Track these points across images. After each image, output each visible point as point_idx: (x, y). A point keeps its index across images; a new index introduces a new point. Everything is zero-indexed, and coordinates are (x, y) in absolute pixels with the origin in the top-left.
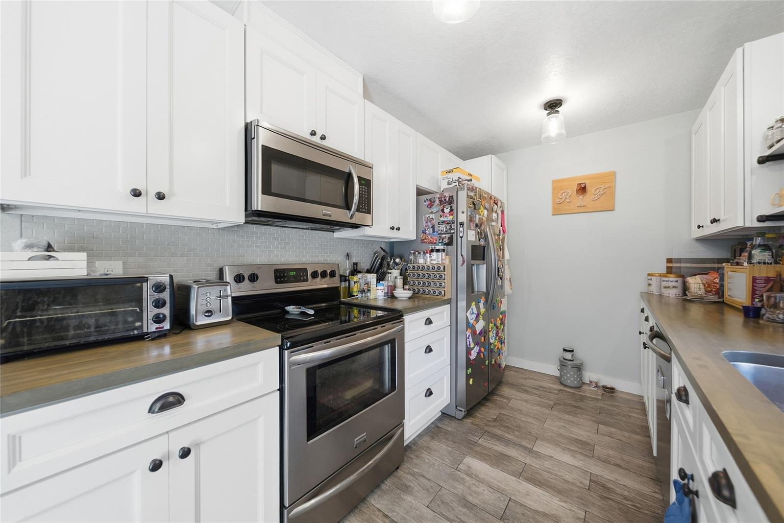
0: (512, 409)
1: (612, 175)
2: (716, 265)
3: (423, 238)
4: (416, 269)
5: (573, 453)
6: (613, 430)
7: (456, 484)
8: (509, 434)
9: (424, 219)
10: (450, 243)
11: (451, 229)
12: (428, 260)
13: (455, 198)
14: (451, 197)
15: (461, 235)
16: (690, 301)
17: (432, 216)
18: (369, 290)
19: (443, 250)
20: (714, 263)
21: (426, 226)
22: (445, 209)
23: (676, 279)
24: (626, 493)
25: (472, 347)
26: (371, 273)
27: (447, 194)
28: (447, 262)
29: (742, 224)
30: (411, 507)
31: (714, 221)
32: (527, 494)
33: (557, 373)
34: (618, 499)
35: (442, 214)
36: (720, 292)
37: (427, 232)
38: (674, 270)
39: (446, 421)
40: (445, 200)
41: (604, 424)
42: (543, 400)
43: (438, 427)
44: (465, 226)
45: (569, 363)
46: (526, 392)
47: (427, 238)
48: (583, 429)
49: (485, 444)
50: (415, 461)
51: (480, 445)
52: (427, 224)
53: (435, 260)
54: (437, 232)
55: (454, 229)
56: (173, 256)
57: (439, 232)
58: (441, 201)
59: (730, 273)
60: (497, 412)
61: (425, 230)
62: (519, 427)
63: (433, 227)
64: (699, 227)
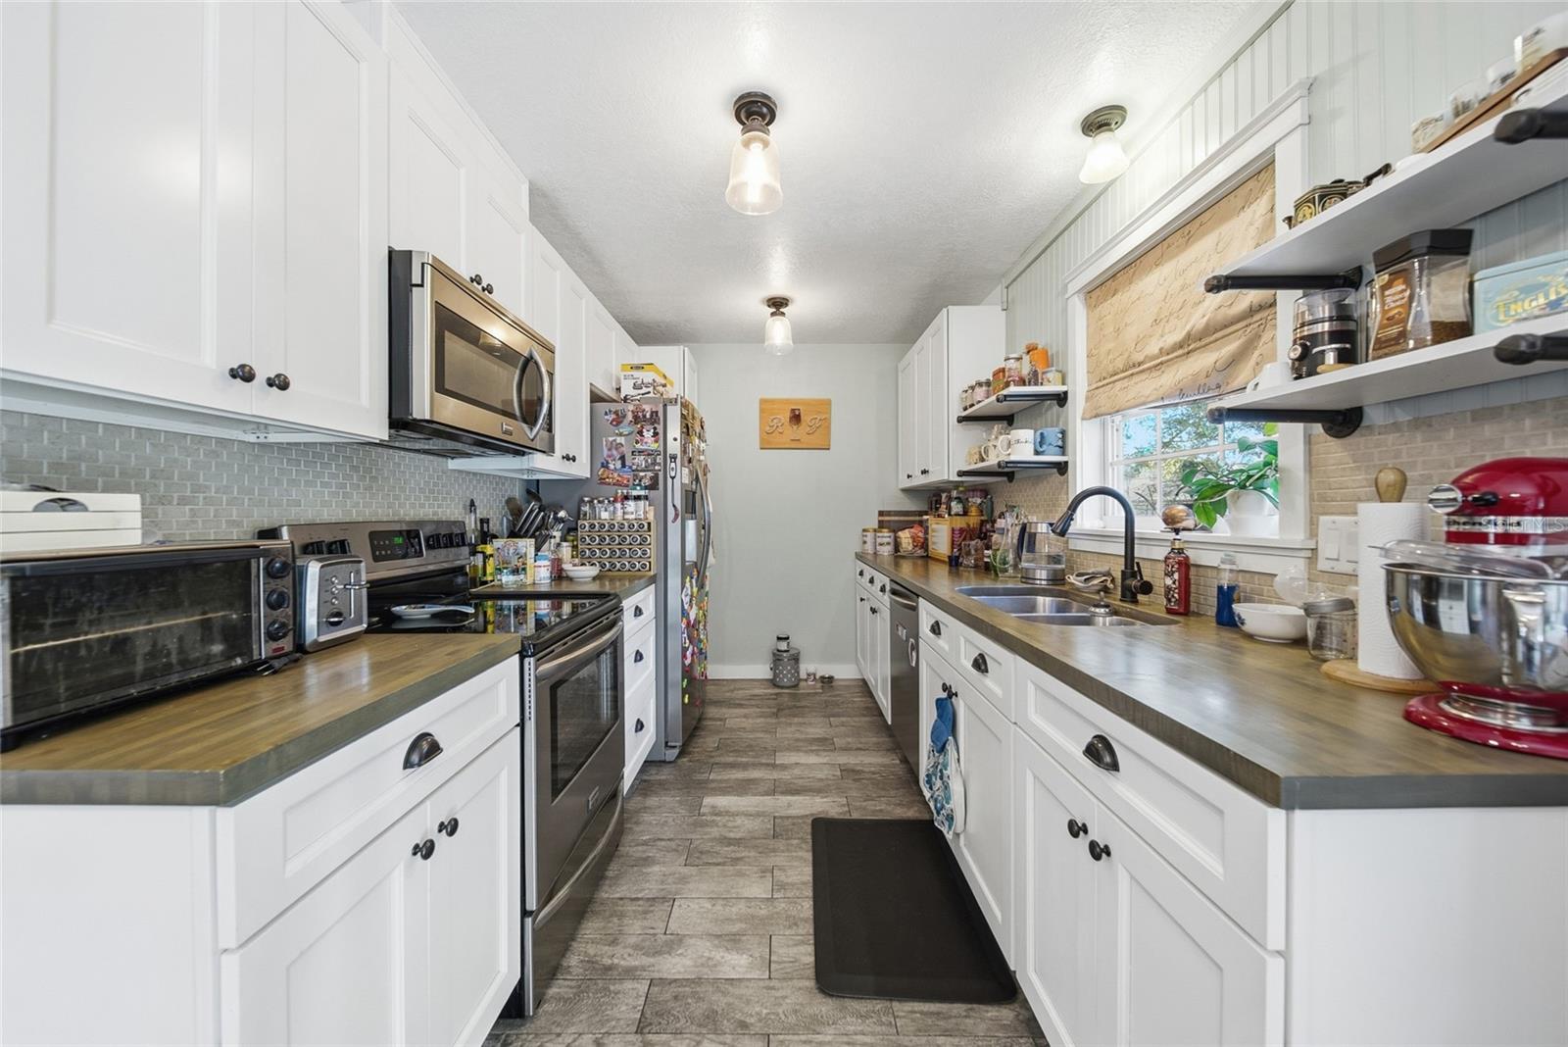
0: (732, 730)
1: (828, 403)
2: (917, 518)
3: (605, 476)
4: (597, 529)
5: (817, 752)
6: (844, 719)
7: (708, 829)
8: (742, 757)
9: (604, 443)
10: (653, 486)
11: (654, 463)
12: (620, 513)
13: (661, 415)
14: (655, 413)
15: (673, 474)
16: (903, 557)
17: (619, 440)
18: (524, 569)
19: (646, 498)
20: (916, 515)
21: (609, 456)
22: (644, 430)
23: (888, 535)
24: (873, 769)
25: (687, 645)
26: (521, 537)
27: (647, 408)
28: (651, 517)
29: (946, 478)
30: (664, 875)
31: (924, 472)
32: (789, 805)
33: (769, 675)
34: (867, 776)
35: (639, 438)
36: (925, 545)
37: (612, 466)
38: (885, 525)
39: (653, 771)
40: (644, 416)
41: (833, 716)
42: (763, 710)
43: (645, 781)
44: (678, 460)
45: (785, 654)
46: (740, 706)
47: (610, 476)
48: (816, 728)
49: (719, 778)
50: (637, 829)
51: (713, 781)
52: (610, 453)
53: (632, 513)
54: (630, 467)
55: (659, 464)
56: (163, 504)
57: (634, 467)
58: (636, 417)
59: (934, 526)
60: (716, 738)
61: (608, 463)
62: (750, 746)
63: (623, 458)
64: (909, 476)
